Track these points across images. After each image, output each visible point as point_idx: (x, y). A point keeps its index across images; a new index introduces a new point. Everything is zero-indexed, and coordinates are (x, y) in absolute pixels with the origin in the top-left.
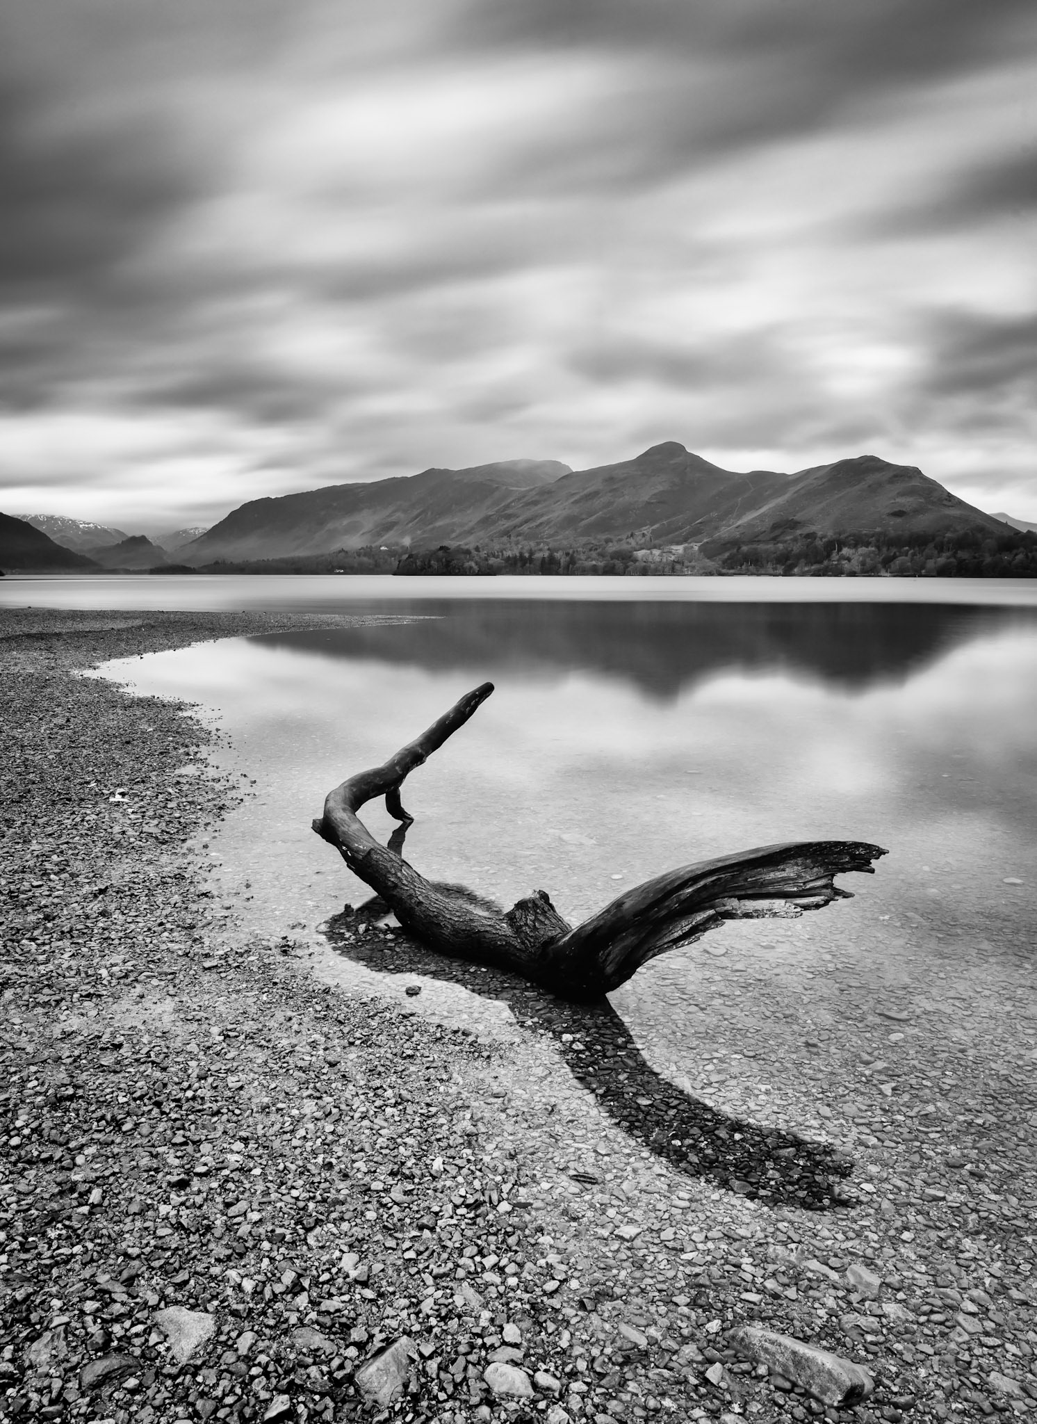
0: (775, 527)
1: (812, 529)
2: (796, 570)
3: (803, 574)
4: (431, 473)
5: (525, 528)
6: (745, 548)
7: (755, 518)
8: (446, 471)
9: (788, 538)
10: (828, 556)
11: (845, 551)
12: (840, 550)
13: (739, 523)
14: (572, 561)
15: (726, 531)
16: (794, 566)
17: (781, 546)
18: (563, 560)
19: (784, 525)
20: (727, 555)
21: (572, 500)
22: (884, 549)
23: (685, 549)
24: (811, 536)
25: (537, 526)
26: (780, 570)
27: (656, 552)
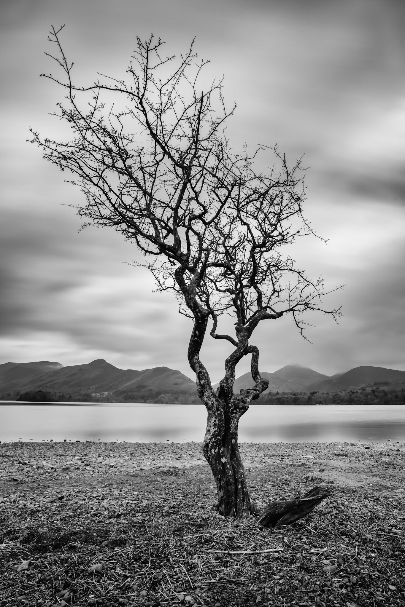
0: (138, 387)
1: (151, 388)
2: (148, 401)
3: (150, 403)
4: (9, 364)
5: (48, 384)
6: (129, 394)
7: (130, 384)
8: (15, 363)
9: (143, 391)
10: (157, 396)
11: (162, 395)
12: (160, 395)
13: (125, 385)
14: (70, 397)
15: (121, 388)
16: (146, 400)
17: (141, 393)
18: (67, 397)
19: (140, 387)
20: (123, 396)
21: (66, 376)
22: (174, 395)
23: (108, 394)
24: (151, 390)
25: (53, 384)
26: (143, 401)
27: (98, 394)
